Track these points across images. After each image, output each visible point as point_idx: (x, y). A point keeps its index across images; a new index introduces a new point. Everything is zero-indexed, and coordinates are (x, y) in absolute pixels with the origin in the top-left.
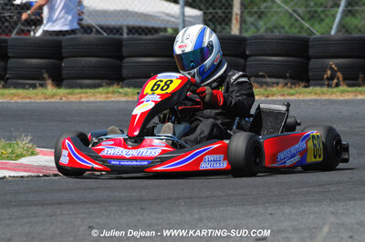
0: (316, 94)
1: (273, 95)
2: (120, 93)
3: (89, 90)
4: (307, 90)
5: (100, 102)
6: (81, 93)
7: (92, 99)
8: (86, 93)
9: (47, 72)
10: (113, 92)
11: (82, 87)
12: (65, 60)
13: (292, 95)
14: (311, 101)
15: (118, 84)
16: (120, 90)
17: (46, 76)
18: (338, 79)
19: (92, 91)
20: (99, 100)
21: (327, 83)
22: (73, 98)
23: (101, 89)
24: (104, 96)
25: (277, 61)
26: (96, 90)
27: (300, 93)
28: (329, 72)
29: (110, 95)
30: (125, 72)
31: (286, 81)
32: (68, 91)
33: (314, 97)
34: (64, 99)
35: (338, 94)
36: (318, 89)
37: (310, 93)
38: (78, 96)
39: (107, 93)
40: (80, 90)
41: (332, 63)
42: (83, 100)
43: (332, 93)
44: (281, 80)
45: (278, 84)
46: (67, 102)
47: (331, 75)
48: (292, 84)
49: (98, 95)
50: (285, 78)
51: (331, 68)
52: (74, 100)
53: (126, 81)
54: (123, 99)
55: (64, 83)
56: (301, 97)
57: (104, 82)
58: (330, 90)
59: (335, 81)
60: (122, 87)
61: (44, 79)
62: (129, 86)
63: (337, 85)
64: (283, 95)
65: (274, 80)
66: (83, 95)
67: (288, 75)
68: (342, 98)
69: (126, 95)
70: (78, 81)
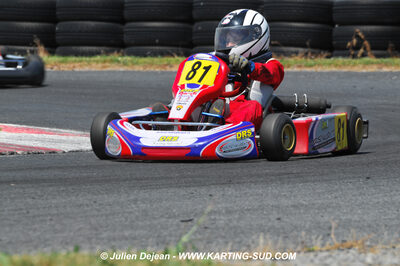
0: (336, 66)
1: (288, 67)
2: (119, 62)
3: (84, 58)
4: (328, 61)
5: (95, 72)
6: (75, 61)
7: (87, 69)
8: (81, 61)
9: (38, 37)
10: (112, 61)
11: (77, 54)
12: (59, 24)
13: (311, 66)
14: (328, 73)
15: (118, 52)
16: (120, 59)
17: (37, 41)
18: (365, 49)
19: (88, 59)
20: (93, 69)
21: (353, 53)
22: (65, 67)
23: (98, 58)
24: (100, 65)
25: (297, 27)
26: (93, 59)
27: (319, 65)
28: (355, 41)
29: (107, 64)
30: (126, 38)
31: (306, 50)
32: (61, 59)
33: (334, 69)
34: (55, 68)
35: (361, 66)
36: (340, 60)
37: (330, 64)
38: (72, 65)
39: (105, 62)
40: (73, 58)
41: (359, 30)
42: (77, 69)
43: (355, 65)
44: (301, 50)
45: (297, 53)
46: (58, 72)
47: (357, 44)
48: (313, 53)
49: (94, 64)
50: (304, 46)
51: (358, 37)
52: (66, 69)
53: (127, 49)
54: (122, 69)
55: (58, 50)
56: (319, 69)
57: (102, 49)
58: (354, 61)
59: (362, 51)
60: (123, 55)
61: (34, 45)
62: (129, 54)
63: (363, 55)
64: (300, 66)
65: (293, 49)
66: (77, 64)
67: (308, 43)
68: (364, 71)
69: (125, 64)
70: (74, 48)
